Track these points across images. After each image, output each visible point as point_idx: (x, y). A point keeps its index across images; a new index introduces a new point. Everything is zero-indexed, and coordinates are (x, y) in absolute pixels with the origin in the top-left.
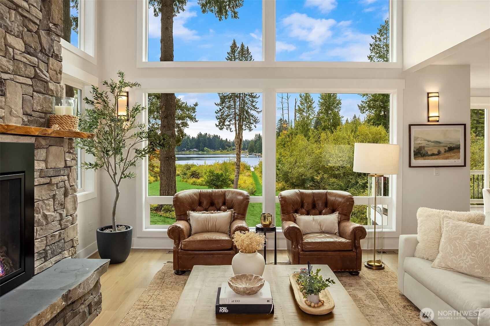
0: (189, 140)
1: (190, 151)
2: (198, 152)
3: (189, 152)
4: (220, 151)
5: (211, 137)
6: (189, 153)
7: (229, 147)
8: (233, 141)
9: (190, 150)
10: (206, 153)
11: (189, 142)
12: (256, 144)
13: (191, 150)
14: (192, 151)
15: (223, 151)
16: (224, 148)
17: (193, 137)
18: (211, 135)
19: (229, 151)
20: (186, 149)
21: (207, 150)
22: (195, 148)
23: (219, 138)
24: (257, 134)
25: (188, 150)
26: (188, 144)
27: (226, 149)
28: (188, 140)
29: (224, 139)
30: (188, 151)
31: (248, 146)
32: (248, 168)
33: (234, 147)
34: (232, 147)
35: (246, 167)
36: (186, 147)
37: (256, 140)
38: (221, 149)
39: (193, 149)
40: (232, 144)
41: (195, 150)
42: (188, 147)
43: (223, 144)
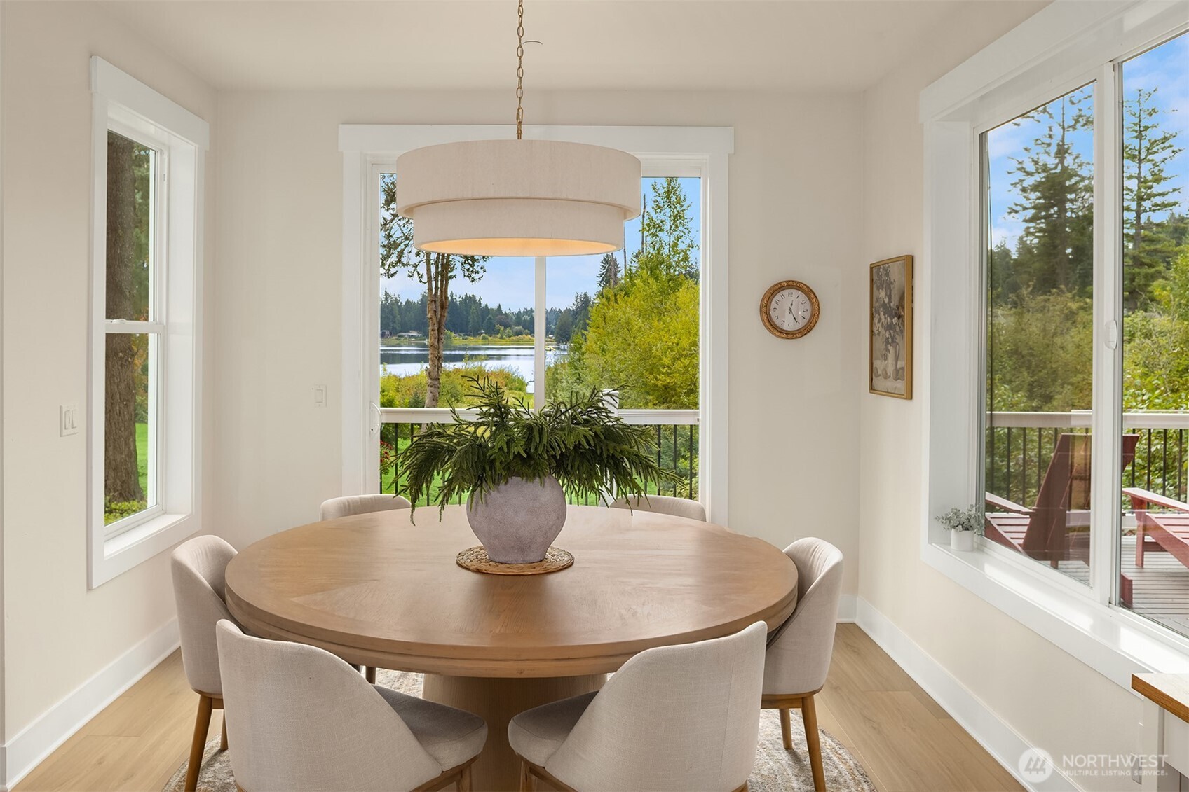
0: (397, 308)
1: (399, 336)
2: (421, 340)
3: (397, 339)
4: (480, 338)
5: (458, 300)
6: (398, 342)
7: (506, 326)
9: (401, 334)
11: (397, 312)
12: (576, 318)
13: (404, 334)
14: (406, 338)
15: (490, 338)
16: (492, 331)
17: (410, 300)
18: (458, 296)
19: (504, 339)
20: (387, 333)
22: (415, 329)
23: (480, 303)
24: (579, 294)
25: (395, 335)
26: (395, 317)
27: (498, 332)
29: (493, 305)
30: (394, 338)
31: (556, 324)
32: (517, 385)
33: (520, 327)
34: (513, 326)
35: (513, 381)
36: (389, 326)
37: (576, 309)
38: (483, 331)
39: (408, 332)
40: (514, 318)
41: (415, 334)
42: (395, 326)
43: (490, 318)
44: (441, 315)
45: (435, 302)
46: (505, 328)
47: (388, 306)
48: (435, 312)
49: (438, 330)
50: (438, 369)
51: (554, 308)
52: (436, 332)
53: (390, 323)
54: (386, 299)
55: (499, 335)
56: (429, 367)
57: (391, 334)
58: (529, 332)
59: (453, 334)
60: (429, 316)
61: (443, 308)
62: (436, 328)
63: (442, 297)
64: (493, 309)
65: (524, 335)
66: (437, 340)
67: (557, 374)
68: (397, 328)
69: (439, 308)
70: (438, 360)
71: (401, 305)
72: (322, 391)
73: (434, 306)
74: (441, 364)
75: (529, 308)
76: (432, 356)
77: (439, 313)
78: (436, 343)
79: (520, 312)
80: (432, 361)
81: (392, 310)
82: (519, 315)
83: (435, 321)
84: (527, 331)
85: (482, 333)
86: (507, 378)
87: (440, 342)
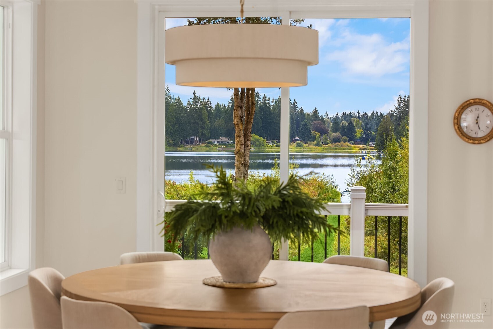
1: (209, 143)
2: (229, 146)
3: (207, 146)
4: (295, 145)
5: (271, 104)
7: (323, 132)
8: (335, 115)
9: (211, 140)
10: (257, 149)
11: (207, 117)
12: (399, 124)
13: (213, 141)
14: (215, 145)
15: (305, 145)
16: (307, 137)
17: (220, 104)
19: (321, 146)
20: (196, 139)
21: (258, 140)
22: (225, 136)
24: (403, 97)
25: (204, 141)
26: (204, 122)
27: (314, 139)
28: (205, 112)
30: (203, 145)
31: (377, 130)
32: (331, 195)
33: (338, 134)
34: (330, 132)
35: (327, 191)
36: (198, 132)
37: (400, 114)
38: (297, 138)
39: (219, 138)
40: (331, 124)
41: (225, 140)
42: (204, 131)
43: (306, 124)
44: (247, 121)
45: (241, 107)
46: (322, 134)
47: (197, 112)
48: (241, 118)
49: (244, 136)
50: (244, 176)
51: (375, 112)
52: (242, 138)
53: (200, 129)
54: (195, 103)
55: (315, 142)
56: (234, 174)
57: (200, 140)
58: (347, 139)
59: (265, 141)
60: (235, 122)
61: (249, 113)
62: (242, 135)
63: (248, 102)
64: (308, 114)
65: (342, 143)
66: (243, 147)
67: (372, 183)
68: (207, 134)
69: (245, 113)
70: (245, 167)
71: (210, 110)
72: (122, 182)
73: (240, 112)
74: (247, 171)
75: (347, 113)
76: (238, 163)
77: (245, 118)
78: (242, 150)
79: (337, 117)
80: (238, 168)
81: (201, 115)
82: (336, 121)
83: (241, 127)
84: (345, 137)
85: (296, 140)
86: (320, 187)
87: (247, 149)
